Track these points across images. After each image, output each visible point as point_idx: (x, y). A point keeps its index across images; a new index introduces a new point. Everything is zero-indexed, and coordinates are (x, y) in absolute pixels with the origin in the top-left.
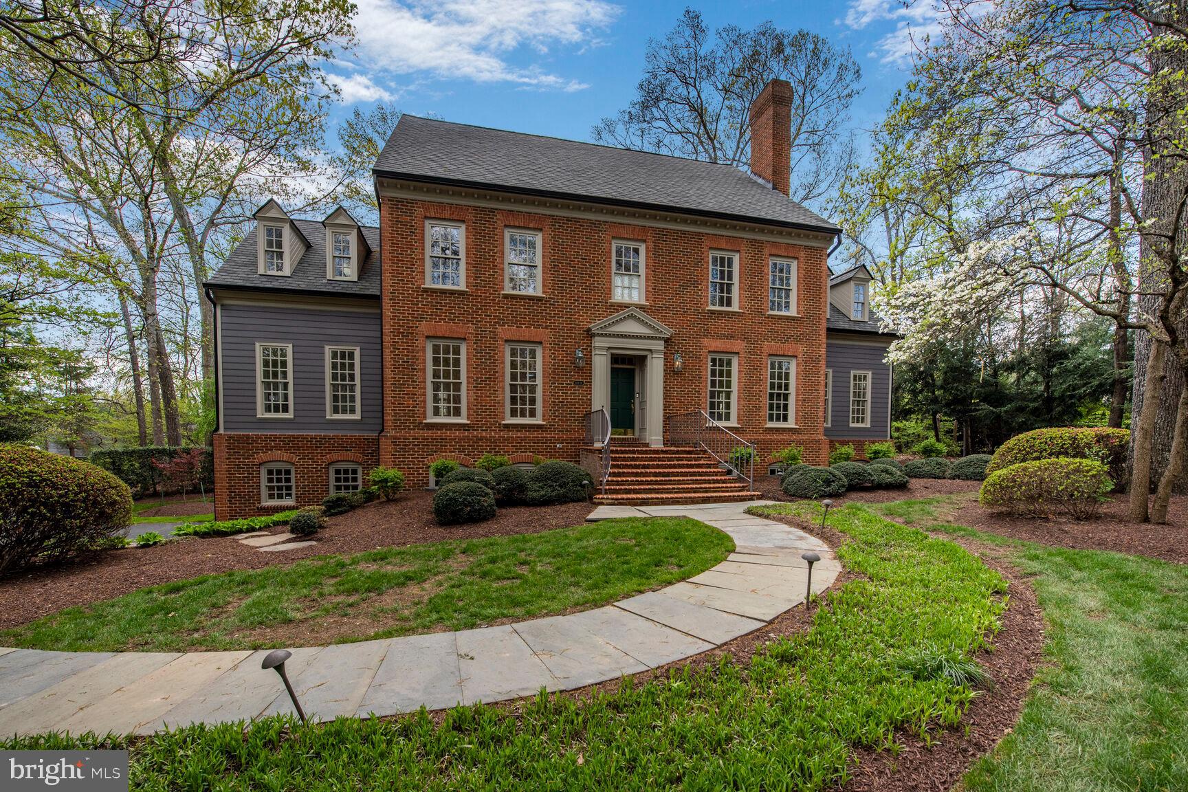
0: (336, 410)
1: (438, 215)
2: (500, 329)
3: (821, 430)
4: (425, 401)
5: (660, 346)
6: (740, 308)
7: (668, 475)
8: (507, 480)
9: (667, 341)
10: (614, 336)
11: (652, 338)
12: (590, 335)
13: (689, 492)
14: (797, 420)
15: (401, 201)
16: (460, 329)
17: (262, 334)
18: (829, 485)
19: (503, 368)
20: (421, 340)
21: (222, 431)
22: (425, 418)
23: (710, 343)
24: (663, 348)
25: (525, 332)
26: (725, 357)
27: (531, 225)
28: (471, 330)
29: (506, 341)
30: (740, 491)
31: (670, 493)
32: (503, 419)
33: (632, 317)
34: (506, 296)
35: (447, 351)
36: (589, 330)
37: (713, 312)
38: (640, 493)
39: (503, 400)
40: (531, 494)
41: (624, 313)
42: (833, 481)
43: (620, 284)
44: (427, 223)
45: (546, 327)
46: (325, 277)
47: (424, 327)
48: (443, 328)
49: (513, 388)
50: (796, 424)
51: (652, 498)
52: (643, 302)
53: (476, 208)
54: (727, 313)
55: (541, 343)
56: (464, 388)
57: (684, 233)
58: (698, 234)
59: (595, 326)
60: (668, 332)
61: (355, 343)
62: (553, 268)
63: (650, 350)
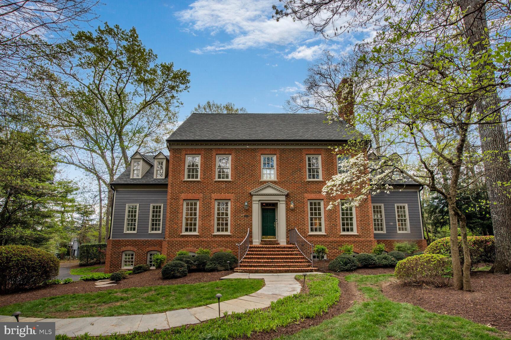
0: (152, 229)
1: (190, 153)
2: (213, 195)
3: (372, 235)
4: (182, 226)
5: (284, 198)
6: (323, 179)
7: (274, 258)
8: (198, 260)
9: (287, 196)
10: (261, 195)
11: (279, 195)
12: (251, 195)
13: (280, 267)
14: (358, 231)
15: (177, 149)
16: (197, 196)
17: (129, 201)
18: (346, 265)
19: (214, 211)
20: (181, 202)
21: (111, 239)
22: (181, 233)
23: (308, 196)
24: (284, 199)
25: (223, 196)
26: (317, 201)
27: (227, 153)
28: (201, 196)
29: (215, 200)
30: (307, 267)
31: (271, 267)
32: (213, 233)
33: (269, 186)
34: (216, 182)
35: (192, 205)
36: (250, 193)
37: (309, 182)
38: (257, 267)
39: (214, 224)
40: (207, 267)
41: (265, 185)
42: (349, 263)
43: (265, 172)
44: (186, 156)
45: (232, 193)
46: (153, 177)
47: (183, 196)
48: (190, 196)
49: (218, 219)
50: (358, 232)
51: (260, 270)
52: (276, 180)
53: (205, 149)
54: (316, 182)
55: (230, 200)
56: (198, 219)
57: (294, 149)
58: (300, 149)
59: (252, 192)
60: (286, 192)
61: (161, 203)
62: (235, 168)
63: (279, 200)
